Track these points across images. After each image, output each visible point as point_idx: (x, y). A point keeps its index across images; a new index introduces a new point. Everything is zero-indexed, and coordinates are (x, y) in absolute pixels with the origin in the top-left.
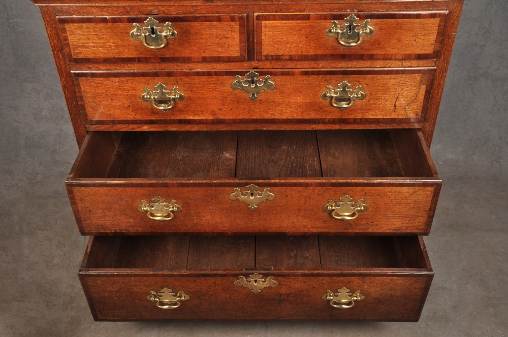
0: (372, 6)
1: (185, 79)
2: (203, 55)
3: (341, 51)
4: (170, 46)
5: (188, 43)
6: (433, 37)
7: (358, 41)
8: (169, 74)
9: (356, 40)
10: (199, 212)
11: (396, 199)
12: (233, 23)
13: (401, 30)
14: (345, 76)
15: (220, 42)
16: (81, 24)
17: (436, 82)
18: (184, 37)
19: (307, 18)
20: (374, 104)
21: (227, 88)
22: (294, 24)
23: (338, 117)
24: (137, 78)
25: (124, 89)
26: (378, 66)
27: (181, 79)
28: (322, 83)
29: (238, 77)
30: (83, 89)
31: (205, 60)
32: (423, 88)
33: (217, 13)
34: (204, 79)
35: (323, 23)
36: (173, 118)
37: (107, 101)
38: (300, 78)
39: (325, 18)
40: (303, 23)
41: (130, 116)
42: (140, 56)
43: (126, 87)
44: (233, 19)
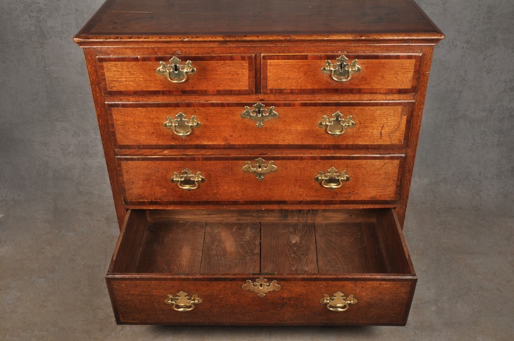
0: (359, 48)
1: (202, 109)
2: (218, 89)
3: (334, 86)
4: (190, 81)
5: (205, 79)
6: (410, 75)
7: (348, 78)
8: (189, 105)
9: (347, 76)
10: (218, 183)
11: (371, 171)
12: (243, 62)
13: (384, 68)
14: (338, 107)
15: (232, 77)
16: (116, 63)
17: (415, 113)
18: (202, 73)
19: (305, 58)
20: (363, 132)
21: (238, 118)
22: (295, 63)
23: (332, 144)
24: (161, 108)
25: (149, 118)
26: (366, 98)
27: (198, 109)
28: (319, 113)
29: (247, 108)
30: (114, 118)
31: (219, 93)
32: (405, 118)
33: (230, 53)
34: (217, 109)
35: (319, 62)
36: (190, 143)
37: (135, 128)
38: (300, 108)
39: (320, 58)
40: (302, 62)
41: (154, 142)
42: (164, 89)
43: (152, 116)
44: (243, 58)
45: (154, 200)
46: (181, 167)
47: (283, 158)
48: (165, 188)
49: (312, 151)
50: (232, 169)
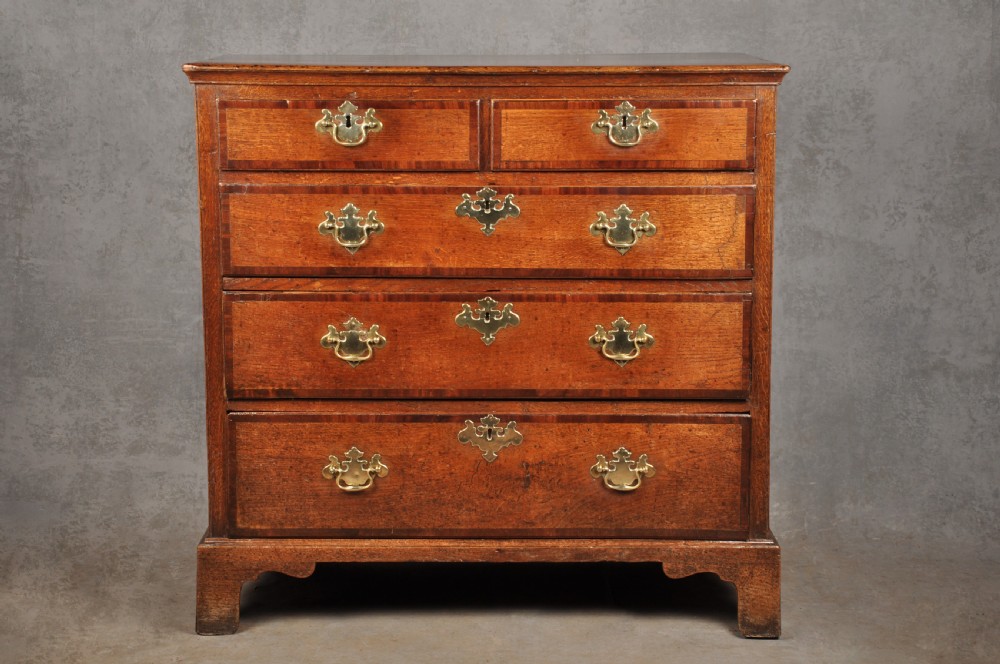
0: (652, 91)
1: (387, 197)
2: (417, 159)
3: (615, 154)
4: (371, 144)
5: (397, 141)
6: (742, 136)
7: (637, 140)
8: (365, 190)
9: (634, 138)
11: (692, 325)
12: (460, 111)
13: (696, 124)
14: (624, 196)
15: (442, 138)
16: (249, 110)
17: (760, 210)
18: (393, 132)
19: (565, 105)
20: (670, 244)
21: (449, 215)
22: (547, 115)
23: (617, 267)
24: (316, 196)
25: (295, 214)
26: (671, 181)
27: (382, 198)
28: (591, 208)
29: (466, 197)
30: (232, 212)
31: (418, 170)
32: (742, 216)
33: (440, 97)
34: (415, 199)
35: (587, 113)
36: (363, 264)
37: (266, 233)
38: (557, 198)
39: (592, 106)
40: (560, 113)
41: (298, 260)
42: (325, 159)
43: (298, 210)
44: (461, 106)
45: (284, 387)
46: (342, 315)
47: (530, 298)
48: (309, 359)
49: (582, 285)
50: (435, 320)
